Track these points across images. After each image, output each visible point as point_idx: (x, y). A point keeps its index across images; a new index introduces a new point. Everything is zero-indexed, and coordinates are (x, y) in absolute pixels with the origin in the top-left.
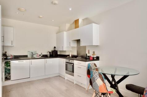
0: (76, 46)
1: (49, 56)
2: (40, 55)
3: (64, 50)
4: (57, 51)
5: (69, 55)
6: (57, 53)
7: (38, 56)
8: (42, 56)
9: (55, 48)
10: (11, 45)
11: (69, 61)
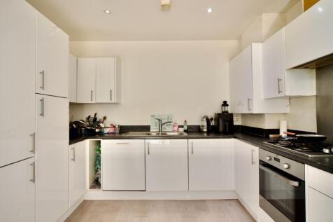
0: (314, 93)
1: (205, 130)
2: (182, 127)
3: (255, 112)
4: (232, 115)
5: (277, 131)
6: (232, 121)
7: (176, 128)
8: (186, 128)
9: (225, 104)
10: (110, 102)
11: (276, 160)
